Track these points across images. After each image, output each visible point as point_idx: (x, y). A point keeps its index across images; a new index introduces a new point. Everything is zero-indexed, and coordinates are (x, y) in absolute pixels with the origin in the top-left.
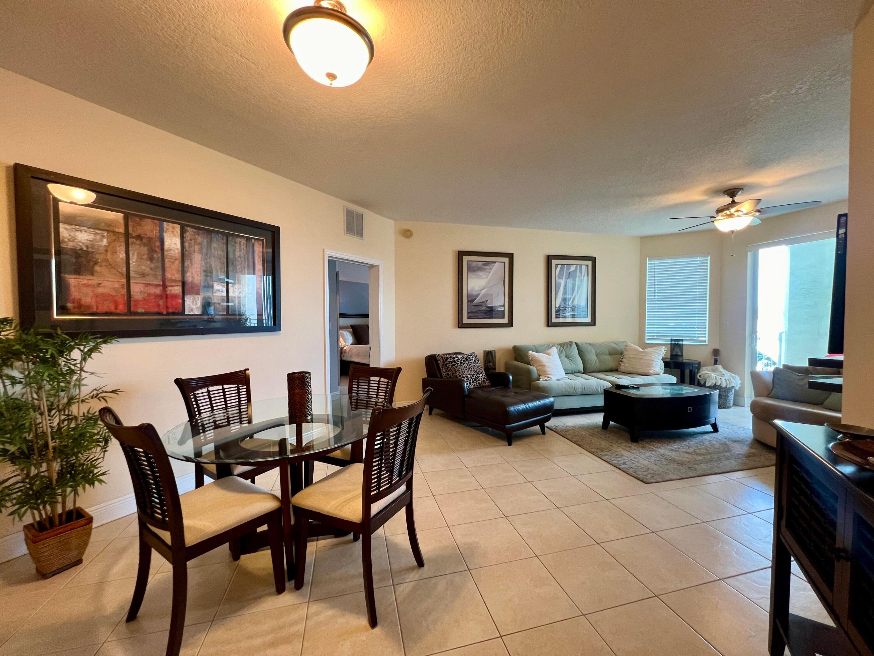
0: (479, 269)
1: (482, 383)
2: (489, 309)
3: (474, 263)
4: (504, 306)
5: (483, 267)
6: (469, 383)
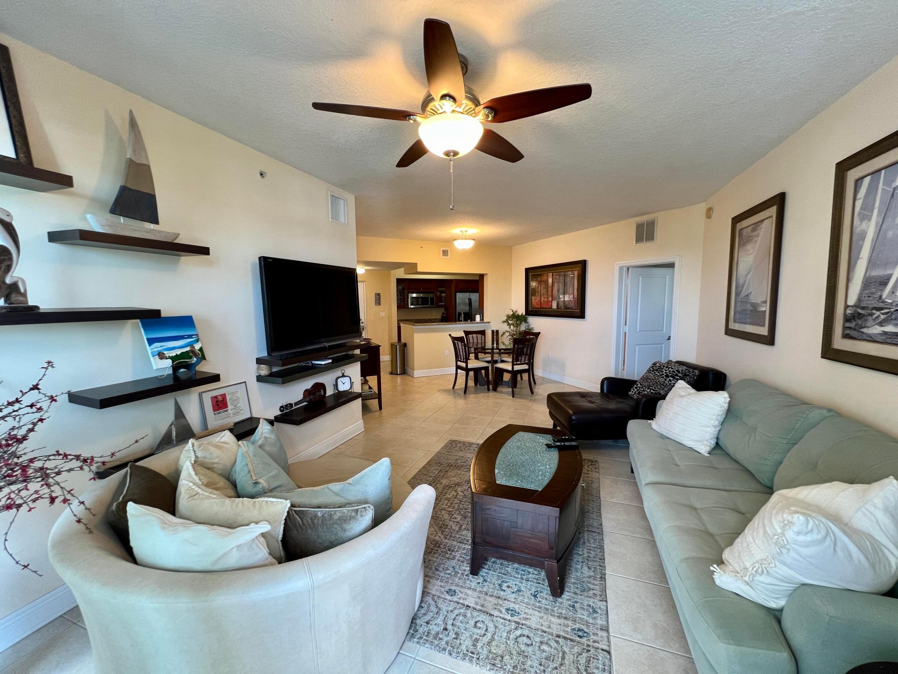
3: (745, 231)
4: (764, 303)
5: (751, 235)
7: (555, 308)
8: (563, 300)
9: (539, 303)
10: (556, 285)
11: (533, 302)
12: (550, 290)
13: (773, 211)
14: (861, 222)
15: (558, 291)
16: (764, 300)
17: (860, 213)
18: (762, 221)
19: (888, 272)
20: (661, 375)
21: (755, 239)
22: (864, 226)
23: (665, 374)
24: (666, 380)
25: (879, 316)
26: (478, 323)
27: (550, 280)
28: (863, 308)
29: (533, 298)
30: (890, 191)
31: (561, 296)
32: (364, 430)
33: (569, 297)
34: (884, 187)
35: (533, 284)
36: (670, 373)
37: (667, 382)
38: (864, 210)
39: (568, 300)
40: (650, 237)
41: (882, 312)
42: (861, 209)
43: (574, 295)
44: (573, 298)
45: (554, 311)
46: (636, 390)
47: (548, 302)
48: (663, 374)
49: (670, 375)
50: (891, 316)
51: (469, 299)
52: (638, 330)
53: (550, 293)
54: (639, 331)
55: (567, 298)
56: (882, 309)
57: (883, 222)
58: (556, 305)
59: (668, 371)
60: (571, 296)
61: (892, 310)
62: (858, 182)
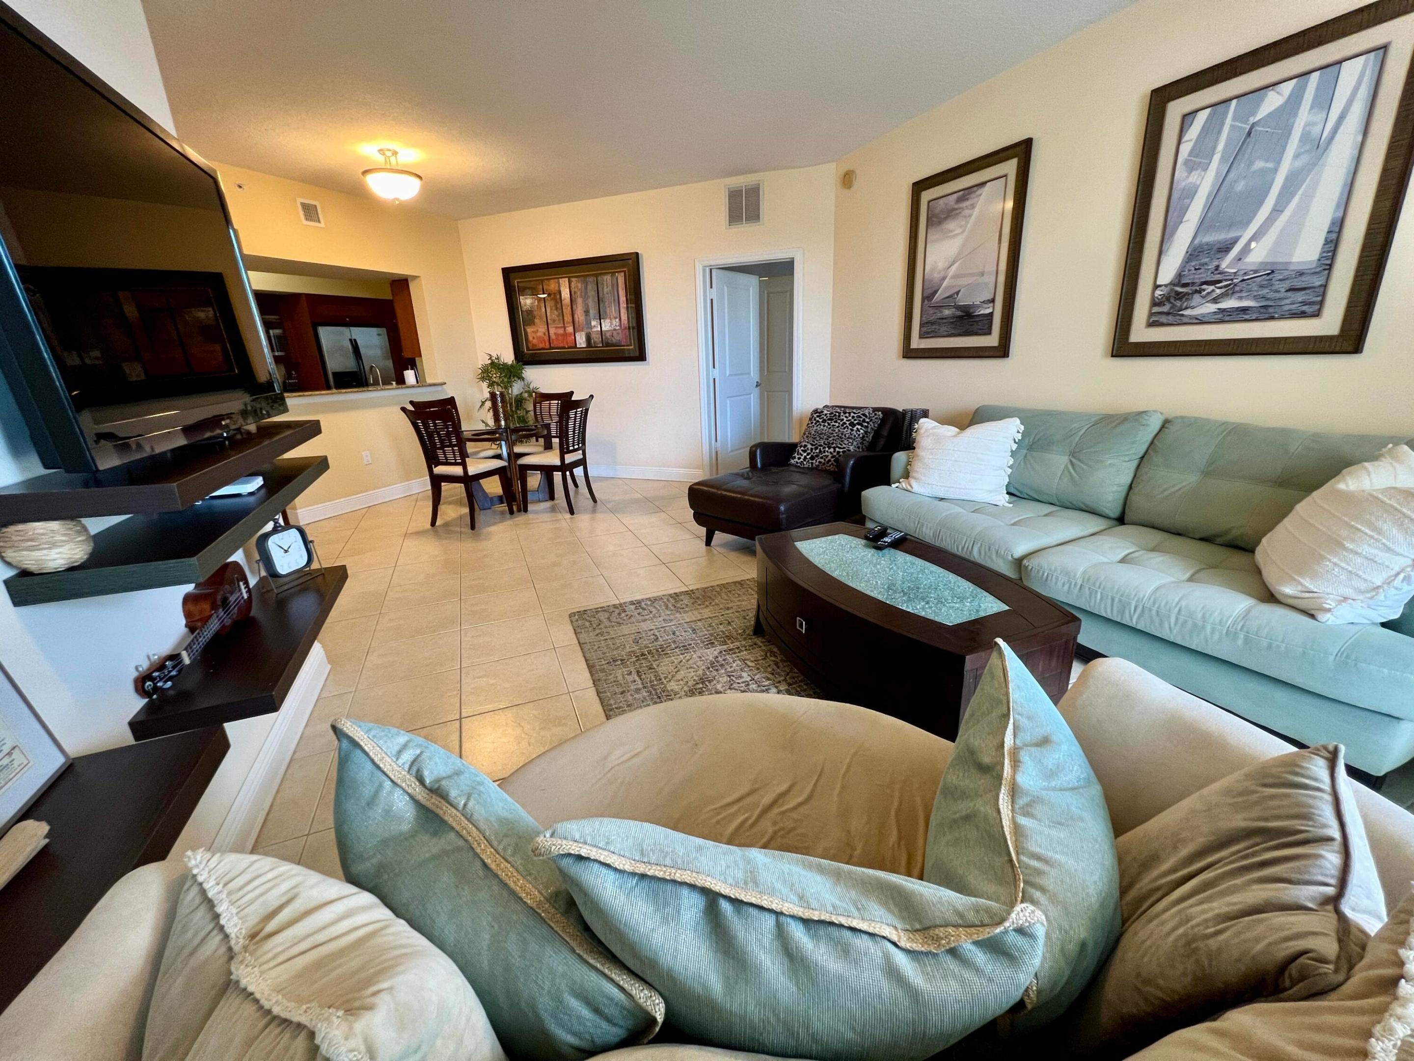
0: (950, 214)
1: (824, 464)
2: (959, 313)
3: (941, 201)
4: (993, 301)
5: (956, 206)
6: (803, 457)
7: (584, 345)
8: (599, 329)
9: (546, 338)
10: (579, 301)
11: (530, 338)
12: (567, 311)
13: (1010, 167)
14: (1190, 173)
15: (587, 312)
16: (990, 297)
17: (1186, 162)
18: (983, 184)
19: (1232, 234)
20: (842, 425)
21: (966, 212)
22: (1194, 178)
23: (848, 423)
24: (852, 430)
25: (1213, 291)
26: (413, 387)
27: (565, 294)
28: (1185, 285)
29: (529, 330)
30: (1246, 128)
31: (593, 323)
32: (329, 667)
33: (611, 324)
34: (1237, 124)
35: (526, 301)
36: (855, 420)
37: (854, 433)
38: (1196, 156)
39: (610, 328)
40: (754, 215)
41: (1217, 285)
42: (1191, 154)
43: (620, 319)
44: (620, 325)
45: (582, 351)
46: (805, 454)
47: (565, 335)
48: (845, 423)
49: (856, 422)
50: (1233, 288)
51: (351, 340)
52: (728, 374)
53: (568, 318)
54: (730, 375)
55: (606, 326)
56: (1220, 281)
57: (1228, 172)
58: (584, 339)
59: (850, 418)
60: (616, 322)
61: (1235, 281)
62: (1187, 118)
